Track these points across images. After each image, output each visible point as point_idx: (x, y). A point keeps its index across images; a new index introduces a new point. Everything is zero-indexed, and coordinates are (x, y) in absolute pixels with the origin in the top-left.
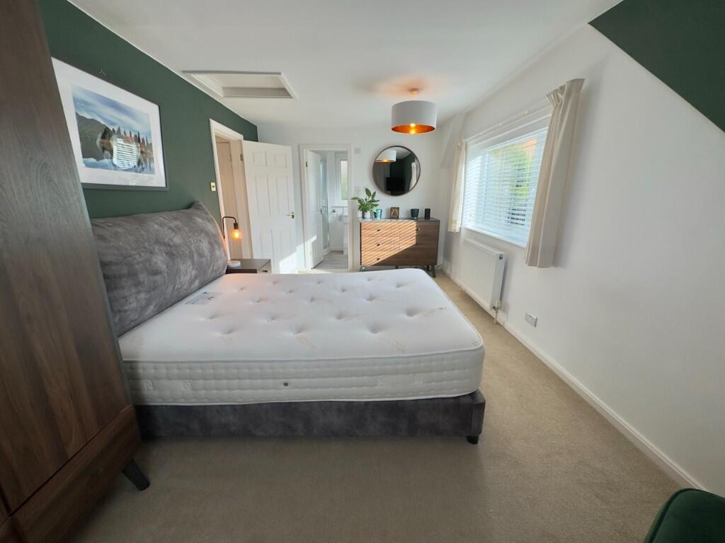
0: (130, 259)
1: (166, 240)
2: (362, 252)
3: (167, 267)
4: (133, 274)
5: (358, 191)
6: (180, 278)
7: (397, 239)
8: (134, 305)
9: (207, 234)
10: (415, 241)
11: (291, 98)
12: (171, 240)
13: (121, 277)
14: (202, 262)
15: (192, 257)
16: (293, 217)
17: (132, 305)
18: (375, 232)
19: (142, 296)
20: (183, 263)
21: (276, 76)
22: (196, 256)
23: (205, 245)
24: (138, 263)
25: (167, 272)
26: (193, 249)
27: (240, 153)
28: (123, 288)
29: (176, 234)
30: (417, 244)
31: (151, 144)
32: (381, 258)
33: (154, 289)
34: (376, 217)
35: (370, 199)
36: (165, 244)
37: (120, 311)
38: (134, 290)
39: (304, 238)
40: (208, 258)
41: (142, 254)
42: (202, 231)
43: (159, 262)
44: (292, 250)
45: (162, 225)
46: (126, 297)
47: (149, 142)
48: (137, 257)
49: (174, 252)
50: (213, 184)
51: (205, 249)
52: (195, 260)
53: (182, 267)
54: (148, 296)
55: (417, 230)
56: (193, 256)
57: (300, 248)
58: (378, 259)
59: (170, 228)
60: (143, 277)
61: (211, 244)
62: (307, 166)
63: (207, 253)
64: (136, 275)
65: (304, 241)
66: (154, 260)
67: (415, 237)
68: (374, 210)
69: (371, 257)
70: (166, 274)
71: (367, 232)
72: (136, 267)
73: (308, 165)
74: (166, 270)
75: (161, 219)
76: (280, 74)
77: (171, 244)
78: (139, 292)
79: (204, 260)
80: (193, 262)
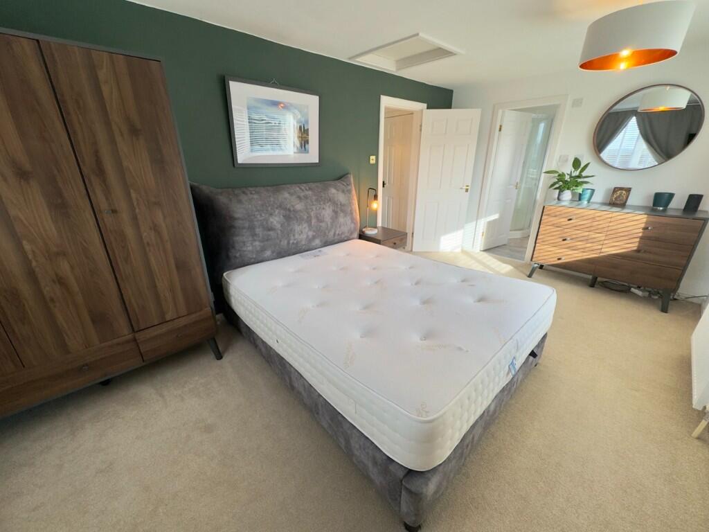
0: (253, 217)
1: (288, 207)
2: (537, 245)
3: (281, 226)
4: (252, 228)
5: (563, 160)
6: (294, 235)
7: (601, 236)
8: (250, 248)
9: (335, 203)
10: (637, 244)
11: (455, 54)
12: (293, 206)
13: (244, 228)
14: (321, 226)
15: (309, 221)
16: (467, 190)
17: (248, 248)
18: (564, 221)
19: (257, 243)
20: (299, 225)
21: (415, 38)
22: (314, 221)
23: (327, 212)
24: (258, 221)
25: (281, 230)
26: (312, 214)
27: (420, 124)
28: (243, 236)
29: (301, 202)
30: (638, 251)
31: (308, 129)
32: (563, 258)
33: (267, 240)
34: (580, 199)
35: (577, 173)
36: (285, 209)
37: (239, 250)
38: (250, 239)
39: (478, 216)
40: (329, 223)
41: (263, 215)
42: (331, 200)
43: (275, 222)
44: (458, 227)
45: (291, 194)
46: (244, 242)
47: (306, 128)
48: (259, 216)
49: (292, 216)
50: (373, 158)
51: (326, 215)
52: (313, 224)
53: (297, 228)
54: (262, 244)
55: (645, 229)
56: (311, 220)
57: (470, 227)
58: (559, 259)
59: (299, 197)
60: (258, 231)
61: (335, 212)
62: (500, 130)
63: (328, 219)
64: (254, 229)
65: (477, 219)
66: (271, 220)
67: (638, 240)
68: (579, 190)
69: (552, 253)
70: (279, 232)
71: (552, 219)
72: (256, 223)
73: (503, 129)
74: (280, 228)
75: (298, 189)
76: (418, 34)
77: (292, 209)
78: (255, 240)
79: (323, 225)
80: (310, 225)
